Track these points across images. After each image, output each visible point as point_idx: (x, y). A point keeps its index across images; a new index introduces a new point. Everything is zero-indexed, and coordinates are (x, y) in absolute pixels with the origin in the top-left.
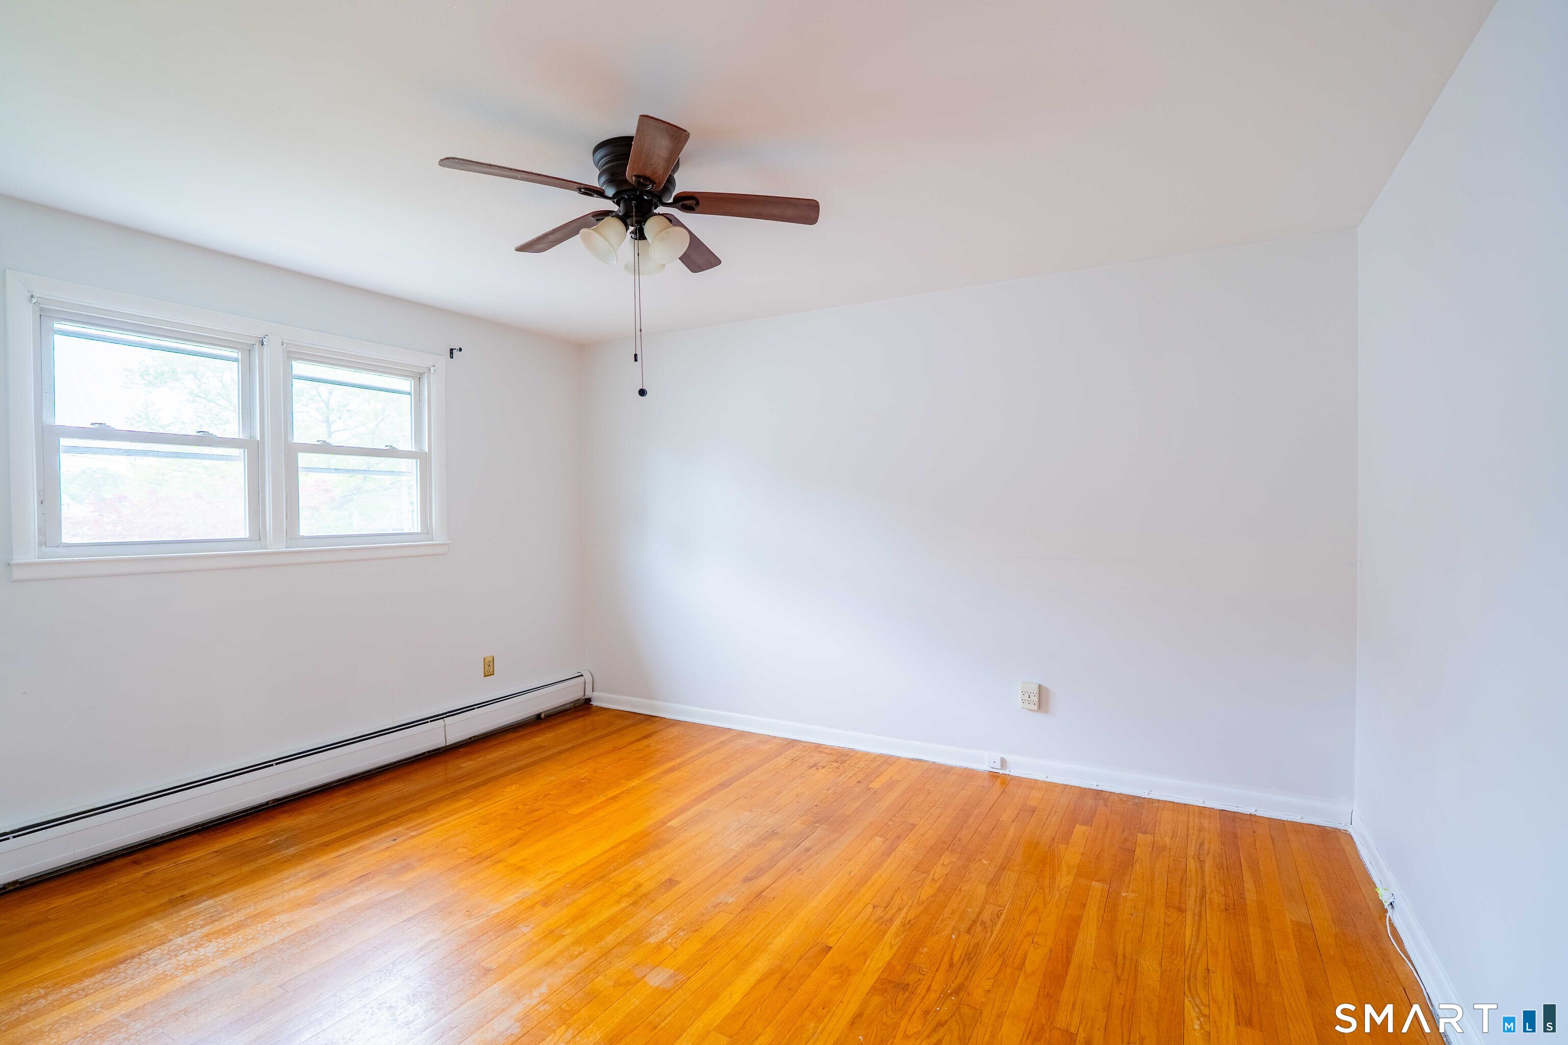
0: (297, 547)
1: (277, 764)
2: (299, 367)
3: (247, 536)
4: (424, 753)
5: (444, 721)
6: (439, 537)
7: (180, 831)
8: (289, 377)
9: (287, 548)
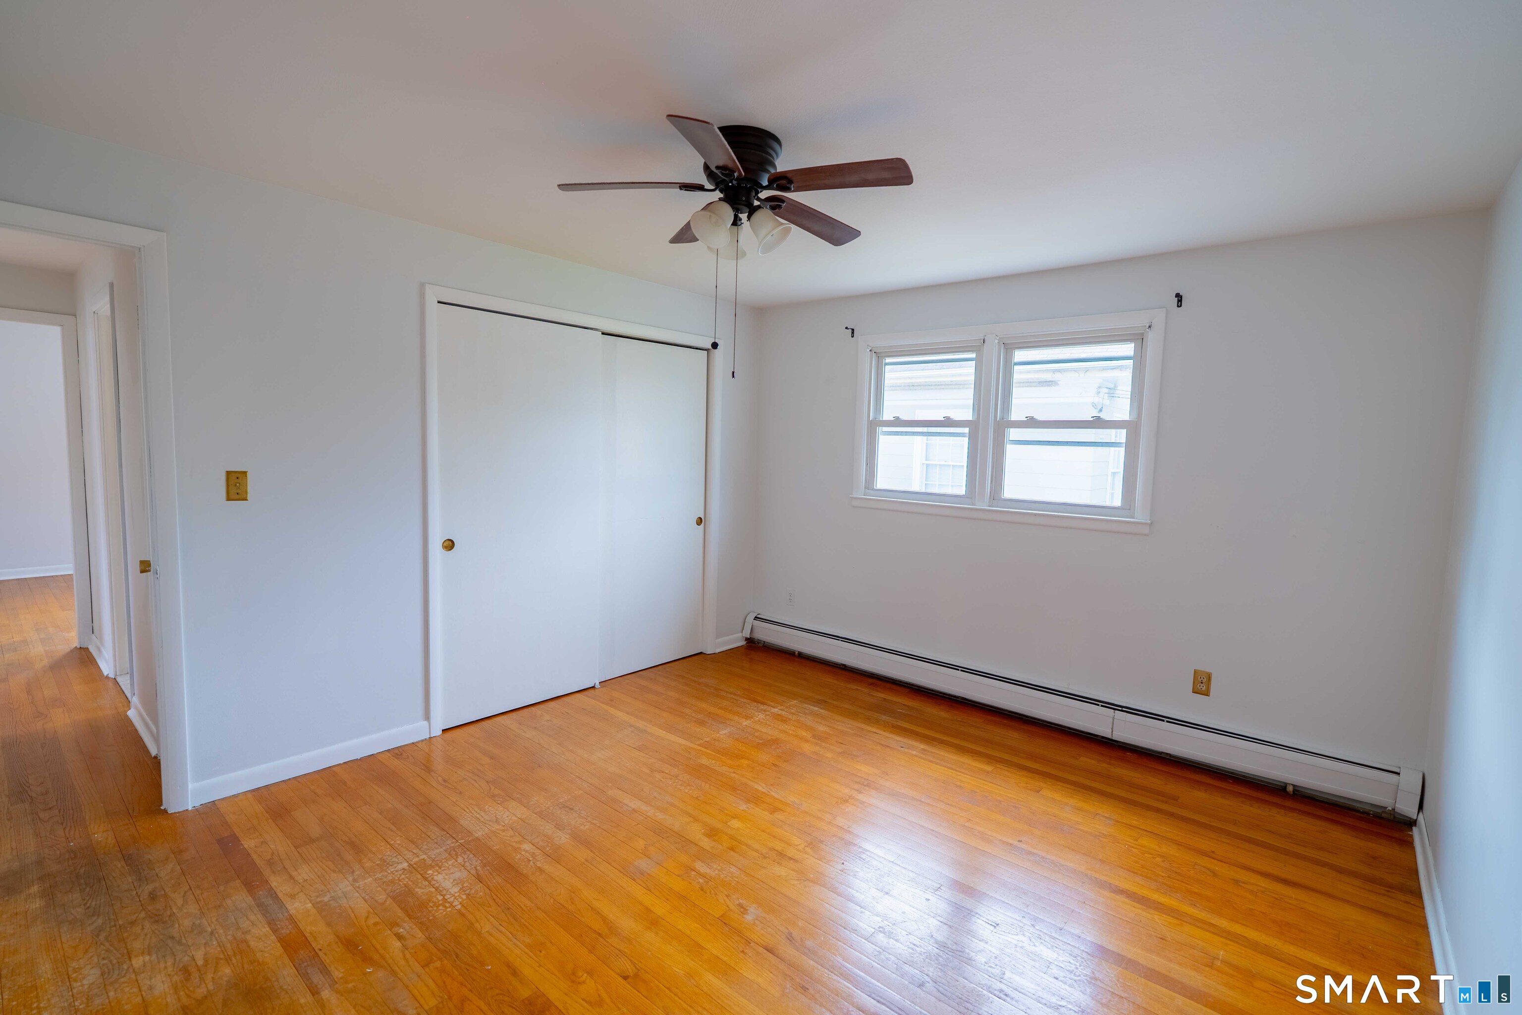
0: (998, 507)
1: (961, 671)
2: (1020, 355)
3: (964, 493)
4: (1097, 736)
5: (1114, 712)
6: (1141, 515)
7: (906, 683)
8: (1009, 366)
9: (990, 506)
